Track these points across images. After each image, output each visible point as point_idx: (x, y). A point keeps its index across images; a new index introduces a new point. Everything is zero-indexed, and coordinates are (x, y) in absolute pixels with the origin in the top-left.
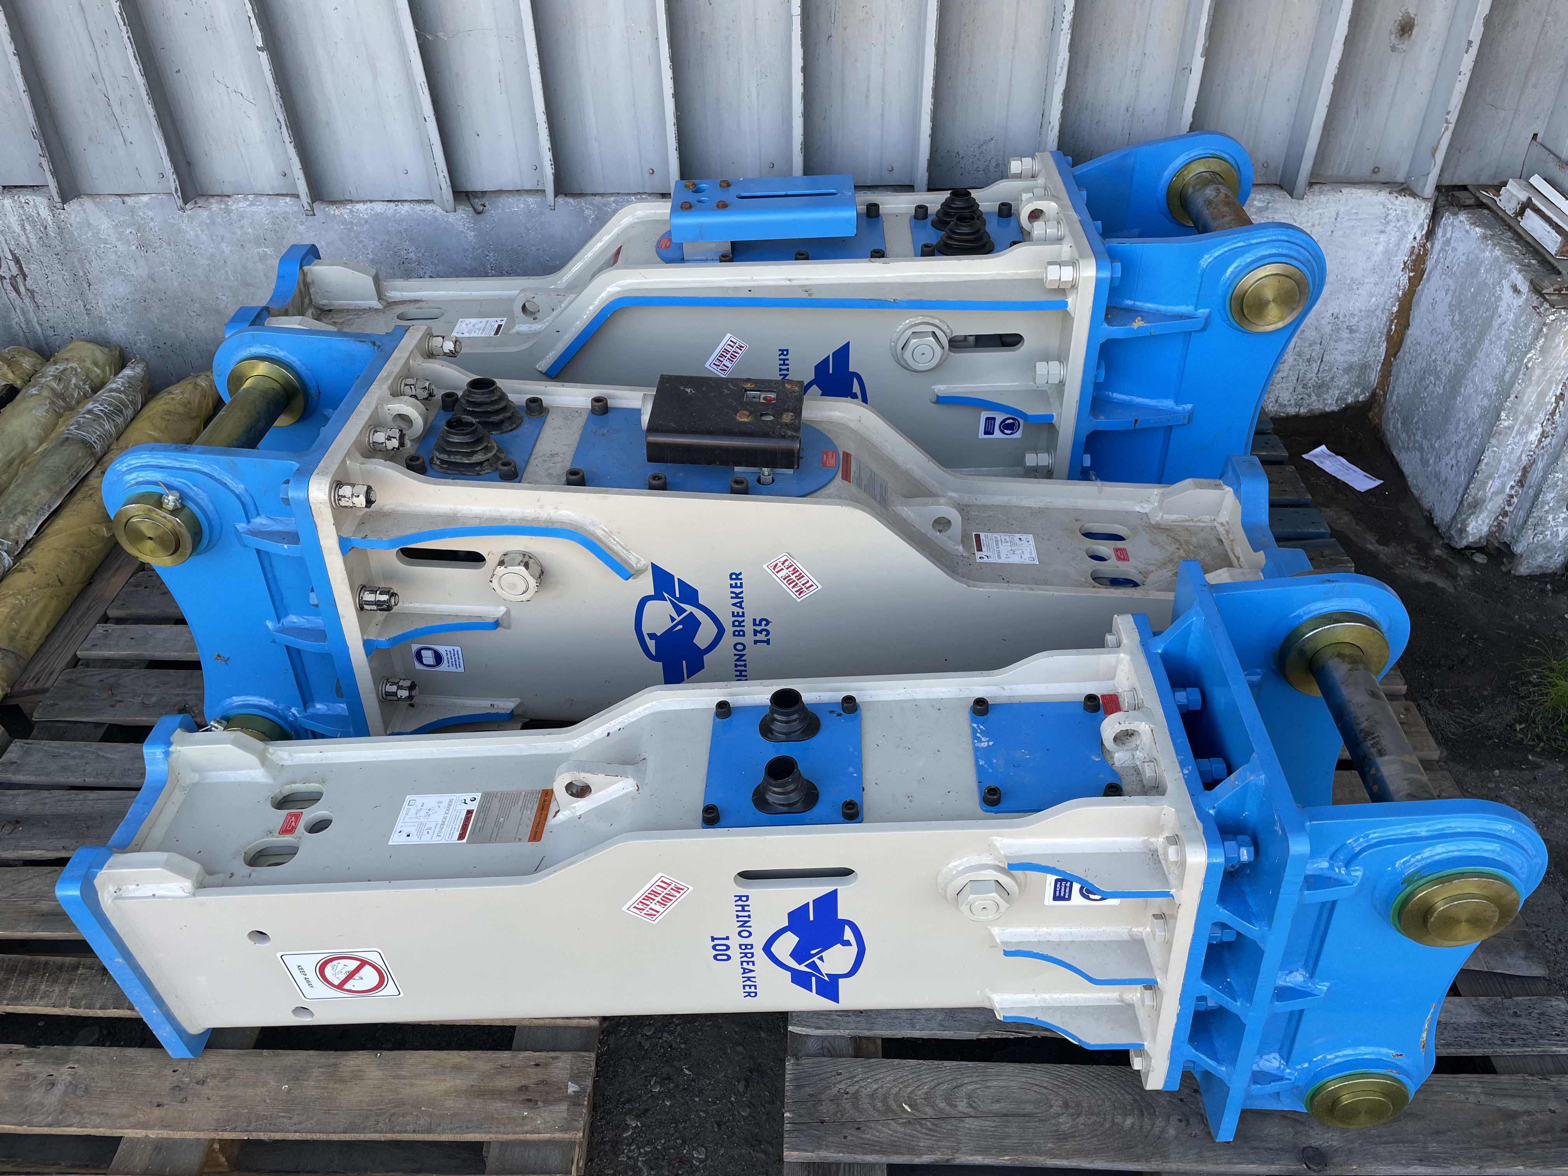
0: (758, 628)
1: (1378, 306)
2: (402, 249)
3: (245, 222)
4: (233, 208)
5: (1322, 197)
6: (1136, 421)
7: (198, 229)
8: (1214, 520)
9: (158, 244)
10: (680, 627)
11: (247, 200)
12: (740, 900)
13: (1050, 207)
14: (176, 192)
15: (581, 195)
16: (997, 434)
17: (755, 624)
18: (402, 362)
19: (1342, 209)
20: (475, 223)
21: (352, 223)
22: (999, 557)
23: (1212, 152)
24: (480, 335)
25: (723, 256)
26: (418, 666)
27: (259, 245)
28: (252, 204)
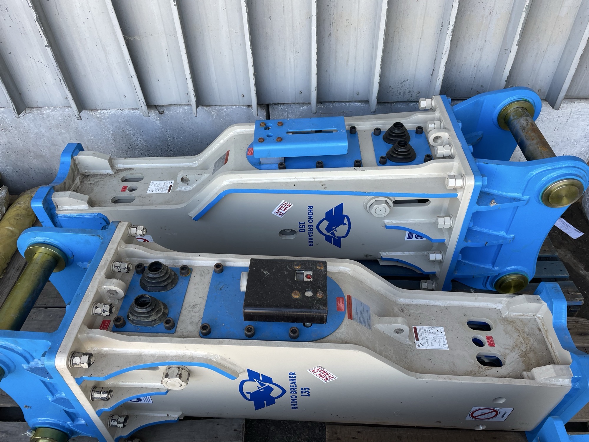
2: (126, 129)
3: (50, 118)
4: (44, 112)
7: (28, 122)
11: (50, 109)
14: (14, 111)
15: (210, 106)
20: (160, 118)
21: (101, 118)
27: (58, 128)
28: (53, 111)
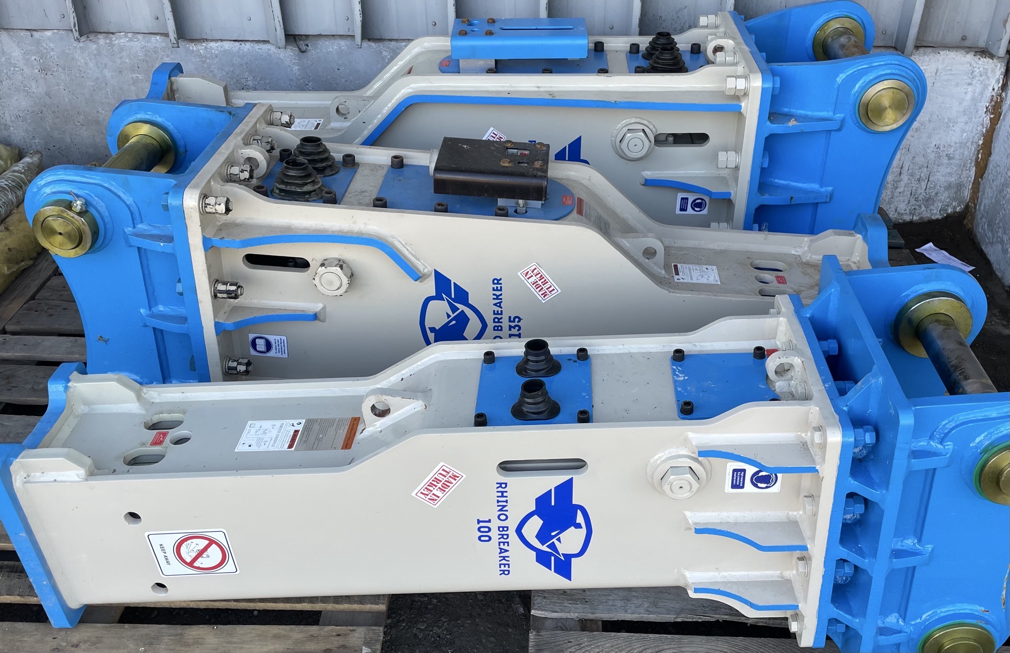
0: (513, 324)
1: (968, 139)
3: (124, 53)
5: (926, 57)
6: (792, 198)
7: (87, 58)
8: (849, 260)
9: (55, 69)
10: (454, 322)
11: (127, 37)
12: (501, 486)
13: (728, 43)
14: (75, 27)
15: (380, 40)
16: (690, 211)
17: (510, 321)
18: (251, 124)
19: (940, 66)
20: (300, 59)
21: (205, 57)
22: (692, 279)
23: (846, 14)
24: (303, 129)
25: (489, 70)
26: (253, 352)
27: (133, 71)
28: (130, 40)
